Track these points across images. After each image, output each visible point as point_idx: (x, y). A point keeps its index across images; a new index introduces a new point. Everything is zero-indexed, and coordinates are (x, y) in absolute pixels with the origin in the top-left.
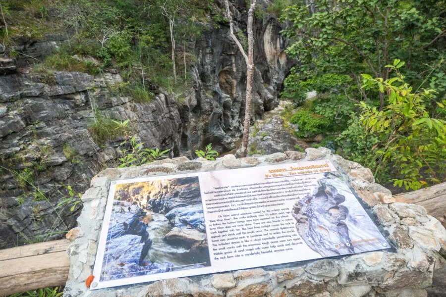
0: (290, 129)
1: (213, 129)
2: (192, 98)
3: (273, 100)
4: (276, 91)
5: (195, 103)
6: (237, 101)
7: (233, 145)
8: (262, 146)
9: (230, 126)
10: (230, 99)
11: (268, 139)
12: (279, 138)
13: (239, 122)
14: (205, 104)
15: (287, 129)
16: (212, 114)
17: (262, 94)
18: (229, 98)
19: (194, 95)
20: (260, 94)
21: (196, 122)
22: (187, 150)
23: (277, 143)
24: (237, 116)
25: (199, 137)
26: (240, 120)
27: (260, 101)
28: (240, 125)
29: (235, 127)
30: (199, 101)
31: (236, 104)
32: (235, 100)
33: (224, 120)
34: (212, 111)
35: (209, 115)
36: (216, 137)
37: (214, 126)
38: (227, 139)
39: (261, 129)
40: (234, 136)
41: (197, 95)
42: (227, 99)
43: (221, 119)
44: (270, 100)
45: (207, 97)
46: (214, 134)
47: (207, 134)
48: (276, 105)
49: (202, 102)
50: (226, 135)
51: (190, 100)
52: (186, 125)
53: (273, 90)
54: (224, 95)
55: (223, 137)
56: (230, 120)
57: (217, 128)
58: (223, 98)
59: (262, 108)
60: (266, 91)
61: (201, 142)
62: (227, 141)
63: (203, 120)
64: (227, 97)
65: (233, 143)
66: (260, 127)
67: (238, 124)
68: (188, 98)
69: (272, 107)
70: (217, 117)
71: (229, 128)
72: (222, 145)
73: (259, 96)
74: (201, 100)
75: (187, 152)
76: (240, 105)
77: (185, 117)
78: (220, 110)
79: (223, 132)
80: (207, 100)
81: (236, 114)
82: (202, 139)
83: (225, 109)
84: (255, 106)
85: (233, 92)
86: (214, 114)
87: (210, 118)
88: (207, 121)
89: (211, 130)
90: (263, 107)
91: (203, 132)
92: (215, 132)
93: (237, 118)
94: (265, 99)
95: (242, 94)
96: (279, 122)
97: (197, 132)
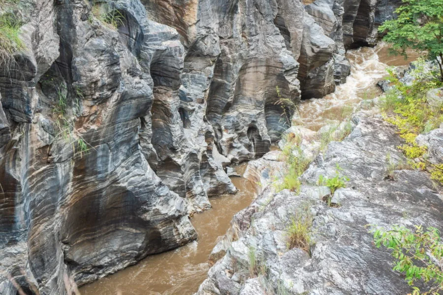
0: (430, 165)
1: (114, 160)
2: (42, 31)
3: (330, 55)
4: (339, 21)
5: (51, 50)
6: (201, 55)
7: (184, 228)
8: (333, 229)
9: (173, 150)
10: (177, 43)
11: (349, 198)
12: (391, 197)
13: (208, 135)
14: (90, 56)
15: (418, 162)
16: (115, 97)
17: (291, 30)
18: (174, 38)
19: (52, 18)
20: (285, 32)
21: (52, 131)
22: (13, 242)
23: (389, 215)
24: (202, 114)
25: (57, 189)
26: (211, 128)
27: (289, 58)
28: (209, 150)
29: (192, 156)
30: (66, 46)
31: (198, 64)
32: (194, 51)
33: (155, 127)
34: (113, 87)
35: (103, 101)
36: (125, 191)
37: (117, 147)
38: (166, 202)
39: (317, 162)
40: (189, 189)
41: (59, 19)
42: (166, 44)
43: (143, 122)
44: (323, 56)
45: (96, 32)
46: (115, 181)
47: (92, 178)
48: (342, 76)
49: (78, 48)
50: (160, 184)
51: (37, 37)
52: (17, 137)
53: (334, 19)
54: (154, 27)
55: (151, 192)
56: (176, 128)
57: (128, 156)
58: (153, 38)
59: (294, 83)
60: (308, 20)
61: (65, 211)
62: (164, 210)
63: (79, 123)
64: (166, 37)
65: (185, 219)
66: (308, 155)
67: (202, 145)
68: (28, 29)
69: (327, 84)
70: (132, 112)
71: (169, 159)
72: (145, 224)
73: (281, 38)
74: (75, 42)
75: (12, 249)
76: (212, 69)
77: (17, 103)
78: (144, 85)
79: (149, 173)
80: (95, 41)
81: (196, 106)
82: (69, 199)
83: (156, 83)
84: (267, 75)
85: (186, 19)
86: (124, 98)
87: (106, 114)
88: (94, 127)
89: (106, 164)
90: (297, 82)
91: (77, 171)
92: (119, 171)
93: (198, 120)
94: (303, 52)
95: (221, 25)
96: (382, 137)
97: (53, 171)
